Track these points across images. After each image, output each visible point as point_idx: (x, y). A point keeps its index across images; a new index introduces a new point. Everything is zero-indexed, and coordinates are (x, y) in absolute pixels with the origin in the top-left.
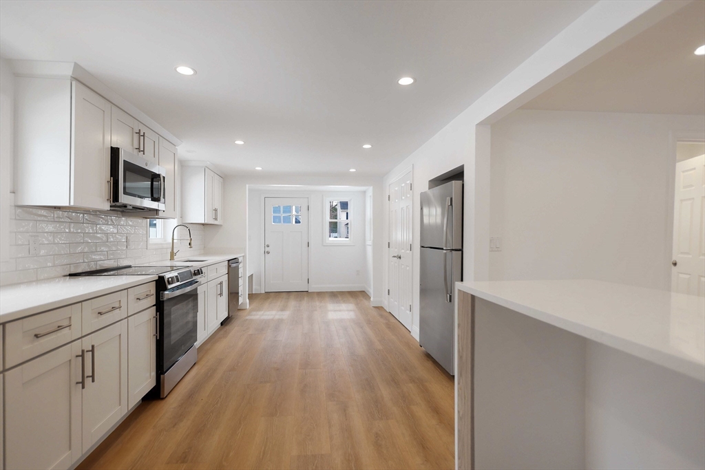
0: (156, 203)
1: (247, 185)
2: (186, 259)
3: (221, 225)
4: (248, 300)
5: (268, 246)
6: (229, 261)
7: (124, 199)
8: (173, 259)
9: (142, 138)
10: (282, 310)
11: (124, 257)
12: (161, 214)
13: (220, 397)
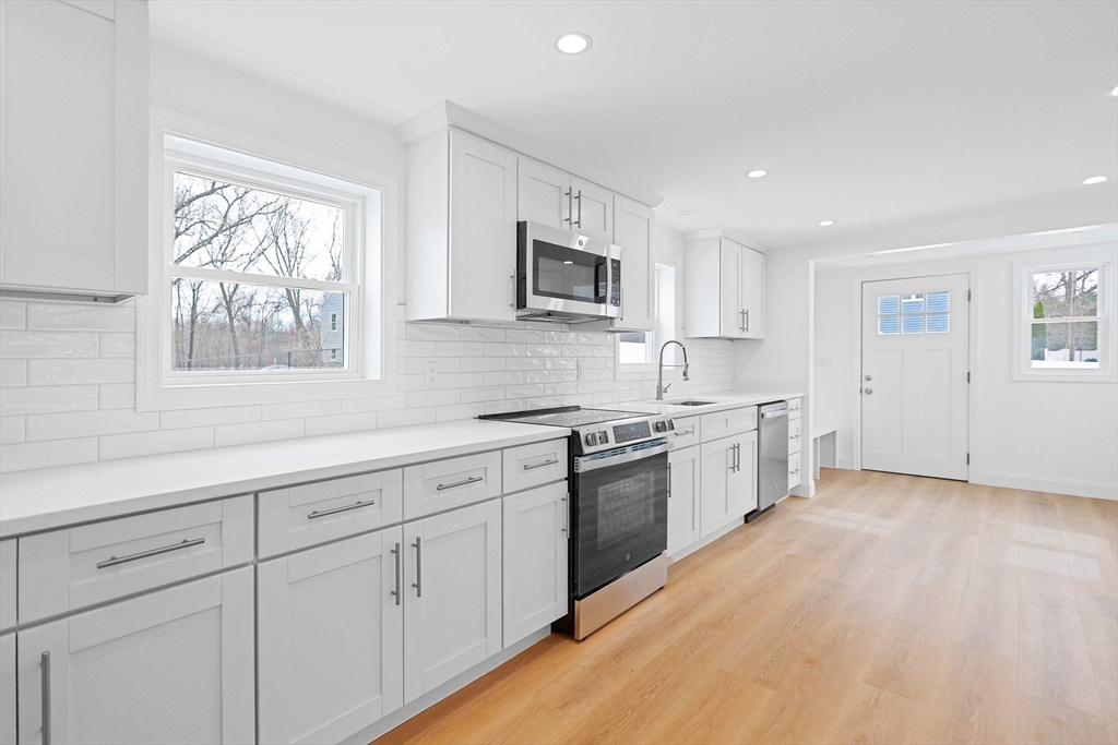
0: (603, 306)
1: (812, 263)
2: (685, 399)
3: (761, 340)
4: (812, 483)
5: (868, 379)
6: (760, 405)
7: (534, 302)
8: (661, 399)
9: (575, 202)
10: (885, 515)
11: (571, 392)
12: (618, 325)
13: (663, 681)
